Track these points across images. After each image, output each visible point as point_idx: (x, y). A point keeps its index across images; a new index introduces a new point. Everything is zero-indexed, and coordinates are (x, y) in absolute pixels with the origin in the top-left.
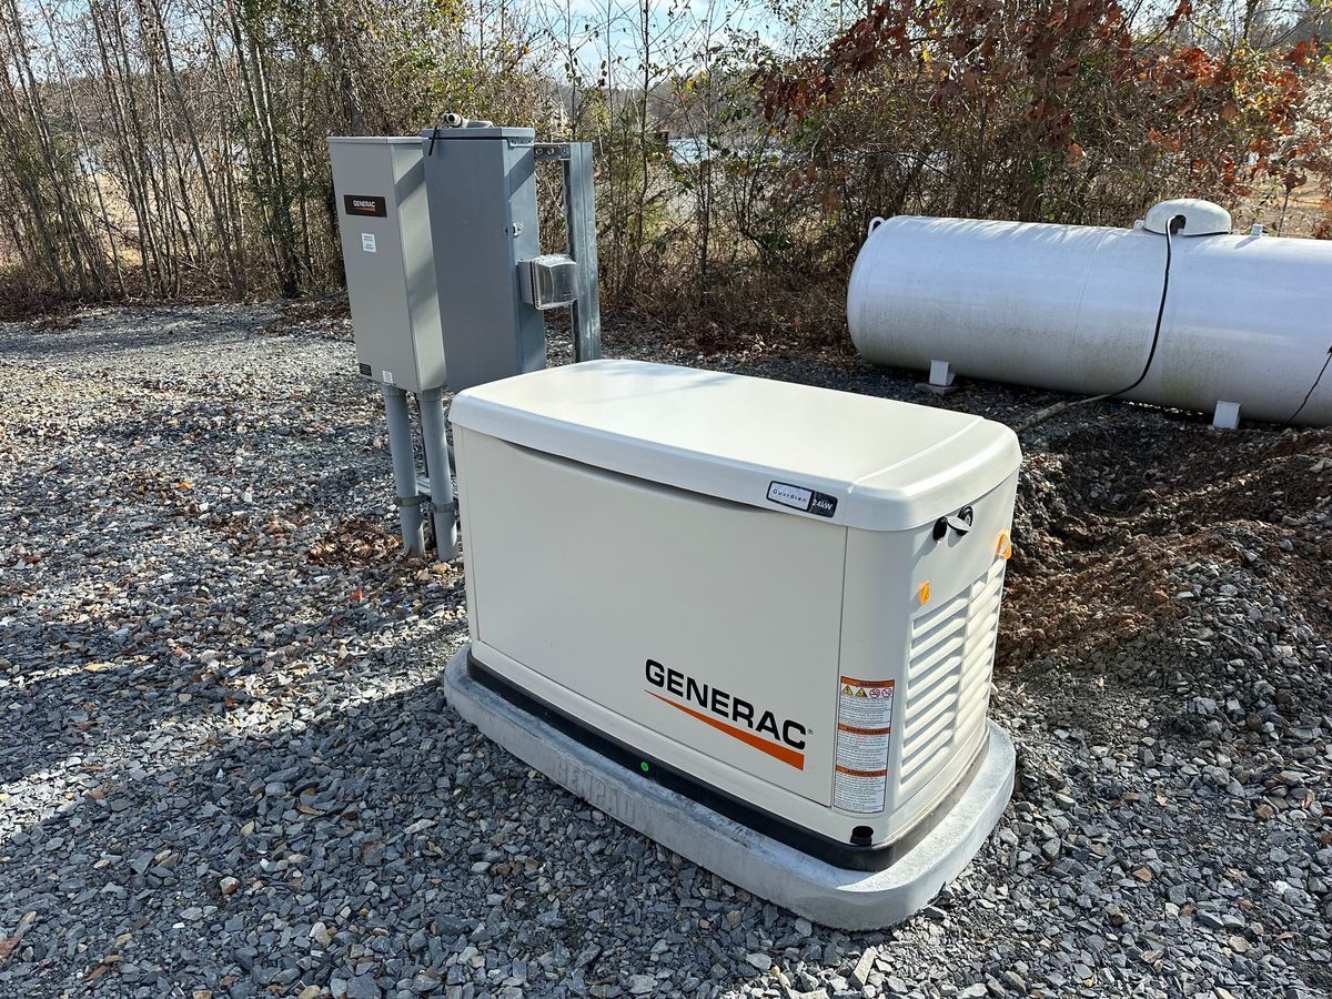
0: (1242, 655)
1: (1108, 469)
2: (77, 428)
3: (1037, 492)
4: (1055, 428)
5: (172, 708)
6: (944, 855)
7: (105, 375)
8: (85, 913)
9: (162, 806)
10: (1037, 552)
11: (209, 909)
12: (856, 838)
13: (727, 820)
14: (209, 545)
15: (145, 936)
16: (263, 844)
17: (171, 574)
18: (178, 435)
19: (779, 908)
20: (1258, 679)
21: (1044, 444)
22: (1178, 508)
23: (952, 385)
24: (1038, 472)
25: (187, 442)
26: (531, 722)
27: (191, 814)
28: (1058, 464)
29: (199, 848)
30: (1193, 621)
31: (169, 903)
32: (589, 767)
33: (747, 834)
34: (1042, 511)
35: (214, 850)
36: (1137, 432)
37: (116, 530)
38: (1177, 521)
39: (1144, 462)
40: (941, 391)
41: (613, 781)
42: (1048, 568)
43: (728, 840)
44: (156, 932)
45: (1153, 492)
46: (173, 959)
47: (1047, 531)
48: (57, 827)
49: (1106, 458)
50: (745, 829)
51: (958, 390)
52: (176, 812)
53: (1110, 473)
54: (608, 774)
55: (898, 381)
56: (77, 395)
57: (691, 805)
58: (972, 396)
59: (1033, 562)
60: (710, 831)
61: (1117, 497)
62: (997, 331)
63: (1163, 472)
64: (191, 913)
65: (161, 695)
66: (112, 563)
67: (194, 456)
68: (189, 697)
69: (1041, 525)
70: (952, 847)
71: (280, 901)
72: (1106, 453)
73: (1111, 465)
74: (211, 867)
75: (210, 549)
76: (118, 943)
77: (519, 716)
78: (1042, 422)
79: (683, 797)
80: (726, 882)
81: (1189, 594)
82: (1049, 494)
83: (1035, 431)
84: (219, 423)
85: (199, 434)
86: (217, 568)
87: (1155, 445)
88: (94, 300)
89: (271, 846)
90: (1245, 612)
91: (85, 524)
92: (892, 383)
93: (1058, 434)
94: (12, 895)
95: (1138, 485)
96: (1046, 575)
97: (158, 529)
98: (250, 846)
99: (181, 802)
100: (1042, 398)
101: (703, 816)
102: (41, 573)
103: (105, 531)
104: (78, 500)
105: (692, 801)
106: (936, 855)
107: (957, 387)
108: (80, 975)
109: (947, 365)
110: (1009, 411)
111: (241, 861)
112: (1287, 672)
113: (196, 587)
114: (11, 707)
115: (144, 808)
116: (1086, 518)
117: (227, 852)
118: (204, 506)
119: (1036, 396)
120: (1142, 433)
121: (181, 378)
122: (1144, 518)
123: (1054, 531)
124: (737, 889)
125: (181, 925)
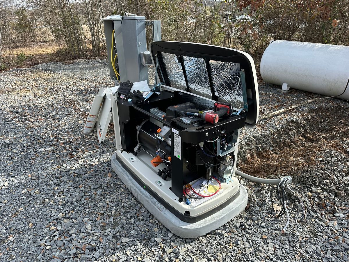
0: (330, 179)
1: (327, 119)
2: (62, 89)
3: (300, 124)
4: (313, 105)
5: (54, 158)
6: (212, 222)
7: (73, 76)
8: (17, 202)
9: (41, 180)
10: (294, 141)
11: (41, 206)
12: (186, 214)
13: (160, 203)
14: (79, 119)
15: (26, 209)
16: (58, 193)
17: (68, 126)
18: (83, 92)
19: (167, 228)
20: (332, 187)
21: (307, 110)
22: (341, 133)
23: (289, 90)
24: (302, 118)
25: (84, 94)
26: (125, 172)
27: (46, 183)
28: (309, 116)
29: (44, 191)
30: (318, 167)
31: (33, 203)
32: (133, 185)
33: (163, 208)
34: (301, 130)
35: (47, 192)
36: (340, 108)
37: (60, 114)
38: (339, 137)
39: (340, 118)
40: (285, 92)
41: (137, 190)
42: (296, 146)
43: (157, 209)
44: (28, 209)
45: (337, 127)
46: (29, 216)
47: (301, 136)
48: (19, 182)
49: (328, 116)
50: (163, 207)
51: (290, 92)
52: (43, 182)
53: (327, 120)
54: (137, 188)
55: (273, 88)
56: (65, 81)
57: (153, 199)
58: (294, 94)
59: (292, 144)
60: (154, 206)
61: (327, 128)
62: (302, 75)
63: (345, 121)
64: (37, 206)
65: (53, 154)
66: (57, 122)
67: (84, 97)
68: (58, 155)
69: (300, 134)
70: (215, 221)
71: (55, 206)
72: (328, 114)
73: (329, 118)
74: (45, 196)
75: (79, 120)
76: (20, 210)
77: (123, 170)
78: (309, 103)
79: (152, 196)
80: (157, 220)
81: (321, 159)
82: (304, 125)
83: (306, 106)
84: (92, 90)
85: (87, 92)
86: (78, 125)
87: (345, 113)
88: (79, 57)
89: (59, 193)
90: (338, 166)
91: (55, 112)
92: (271, 89)
93: (313, 107)
94: (5, 195)
95: (335, 124)
96: (295, 148)
97: (69, 115)
98: (55, 192)
99: (45, 180)
100: (314, 96)
101: (154, 202)
102: (41, 123)
103: (58, 114)
104: (56, 106)
105: (153, 198)
106: (209, 222)
107: (289, 91)
108: (10, 216)
109: (287, 84)
110: (301, 99)
111: (51, 196)
112: (346, 186)
113: (72, 129)
114: (21, 153)
115: (37, 180)
116: (314, 133)
117: (49, 193)
118: (82, 110)
119: (313, 95)
120: (342, 109)
121: (89, 78)
122: (330, 135)
123: (303, 136)
124: (159, 222)
125: (34, 208)
